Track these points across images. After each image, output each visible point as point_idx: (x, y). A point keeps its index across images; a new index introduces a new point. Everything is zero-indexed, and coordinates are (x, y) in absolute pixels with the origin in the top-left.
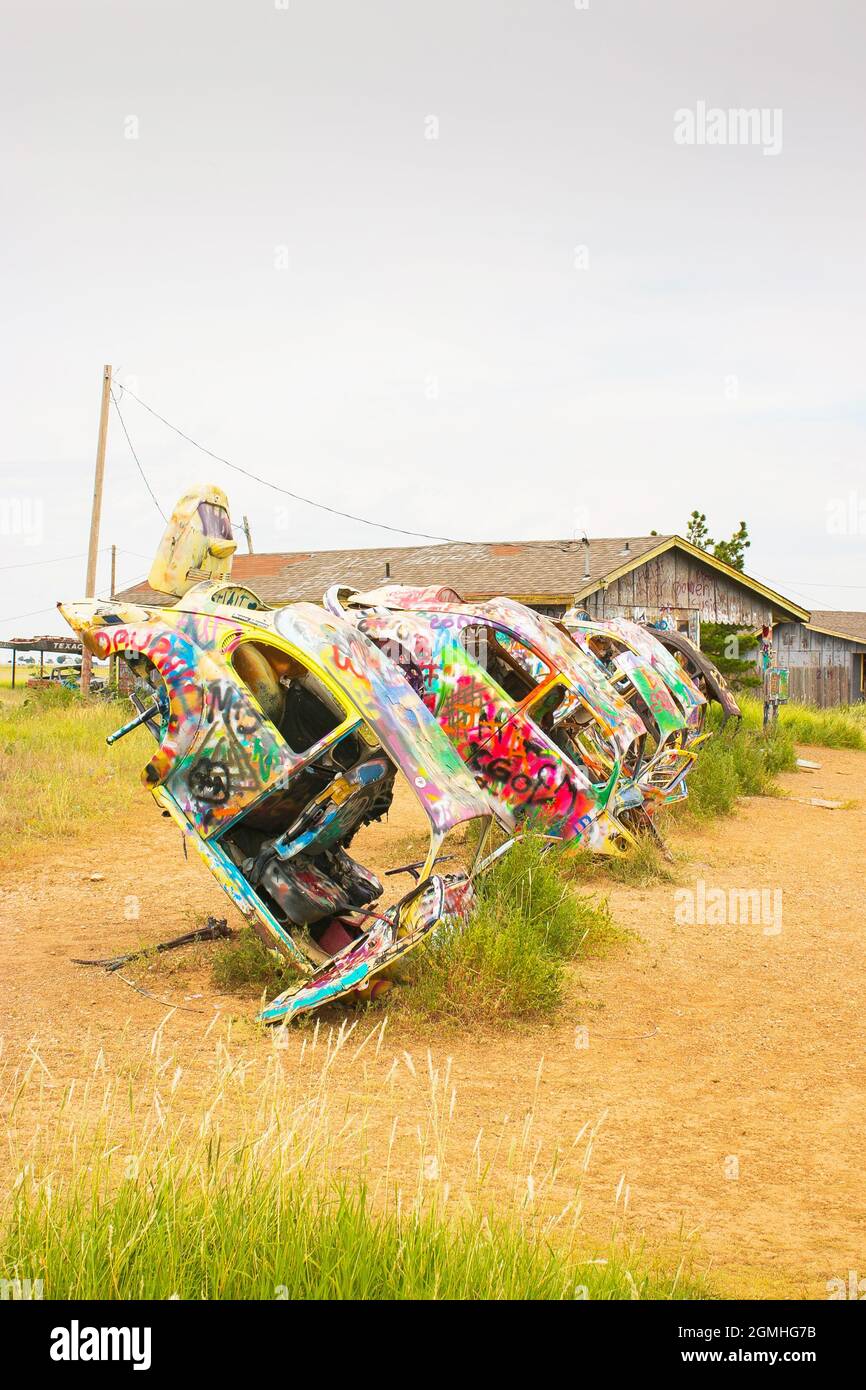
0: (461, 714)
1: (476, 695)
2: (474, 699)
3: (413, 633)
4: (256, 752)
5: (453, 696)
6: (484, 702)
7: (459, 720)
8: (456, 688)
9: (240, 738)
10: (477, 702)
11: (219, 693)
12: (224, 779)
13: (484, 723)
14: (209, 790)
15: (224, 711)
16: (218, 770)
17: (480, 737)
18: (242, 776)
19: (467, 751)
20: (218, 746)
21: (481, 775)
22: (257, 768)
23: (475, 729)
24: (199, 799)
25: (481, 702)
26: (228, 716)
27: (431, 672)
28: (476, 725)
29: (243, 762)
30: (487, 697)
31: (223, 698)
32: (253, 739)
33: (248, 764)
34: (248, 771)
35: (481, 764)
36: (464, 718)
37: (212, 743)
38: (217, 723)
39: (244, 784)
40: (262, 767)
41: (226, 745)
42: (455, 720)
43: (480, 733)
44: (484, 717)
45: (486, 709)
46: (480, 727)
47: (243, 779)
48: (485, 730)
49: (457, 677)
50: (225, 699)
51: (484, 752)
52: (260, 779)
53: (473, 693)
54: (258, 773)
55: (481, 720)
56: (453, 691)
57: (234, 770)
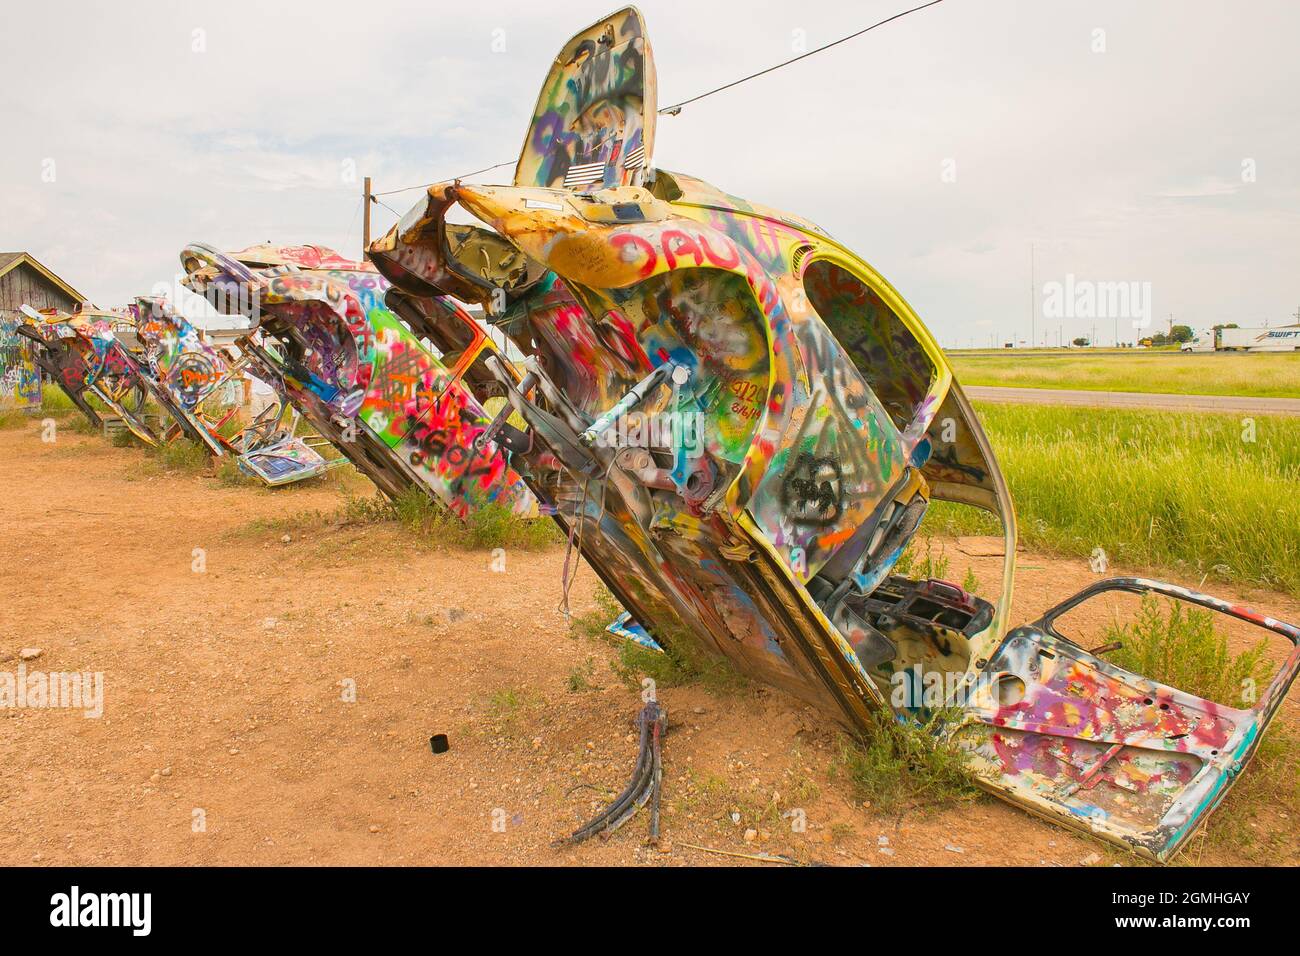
0: (397, 386)
1: (412, 362)
2: (410, 367)
3: (343, 294)
4: (873, 436)
5: (387, 365)
6: (421, 370)
7: (395, 392)
8: (390, 356)
9: (852, 415)
10: (414, 370)
11: (815, 343)
12: (834, 485)
13: (422, 393)
14: (813, 505)
15: (825, 373)
16: (826, 471)
17: (419, 408)
18: (858, 476)
19: (404, 426)
20: (824, 431)
21: (417, 451)
22: (876, 462)
23: (413, 400)
24: (798, 522)
25: (418, 371)
26: (832, 381)
27: (366, 338)
28: (414, 396)
29: (858, 453)
30: (423, 364)
31: (820, 352)
32: (866, 415)
33: (864, 455)
34: (865, 467)
35: (418, 439)
36: (401, 388)
37: (816, 427)
38: (819, 392)
39: (862, 488)
40: (882, 459)
41: (835, 427)
42: (391, 392)
43: (418, 404)
44: (421, 387)
45: (423, 378)
46: (418, 397)
47: (860, 482)
48: (423, 401)
49: (390, 343)
50: (824, 353)
51: (422, 425)
52: (881, 477)
53: (408, 362)
54: (878, 469)
55: (418, 389)
56: (387, 359)
57: (847, 469)
